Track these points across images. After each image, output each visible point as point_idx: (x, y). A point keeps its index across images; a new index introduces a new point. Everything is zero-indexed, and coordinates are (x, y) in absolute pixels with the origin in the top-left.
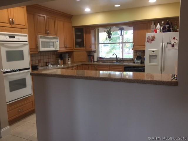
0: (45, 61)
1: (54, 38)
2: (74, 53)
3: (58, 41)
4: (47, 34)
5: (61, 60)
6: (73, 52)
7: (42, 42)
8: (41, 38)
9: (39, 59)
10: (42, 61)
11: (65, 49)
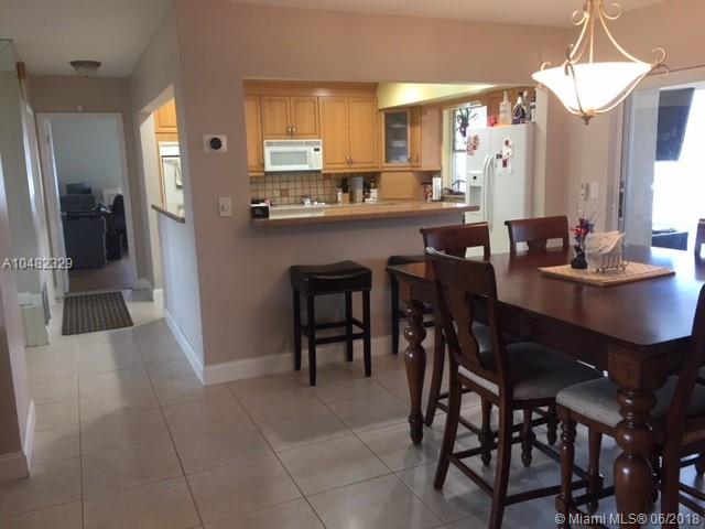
0: (299, 192)
1: (307, 144)
2: (383, 176)
3: (321, 149)
4: (291, 135)
5: (345, 191)
6: (379, 173)
7: (272, 153)
8: (269, 144)
9: (284, 186)
10: (292, 193)
11: (346, 166)
